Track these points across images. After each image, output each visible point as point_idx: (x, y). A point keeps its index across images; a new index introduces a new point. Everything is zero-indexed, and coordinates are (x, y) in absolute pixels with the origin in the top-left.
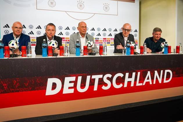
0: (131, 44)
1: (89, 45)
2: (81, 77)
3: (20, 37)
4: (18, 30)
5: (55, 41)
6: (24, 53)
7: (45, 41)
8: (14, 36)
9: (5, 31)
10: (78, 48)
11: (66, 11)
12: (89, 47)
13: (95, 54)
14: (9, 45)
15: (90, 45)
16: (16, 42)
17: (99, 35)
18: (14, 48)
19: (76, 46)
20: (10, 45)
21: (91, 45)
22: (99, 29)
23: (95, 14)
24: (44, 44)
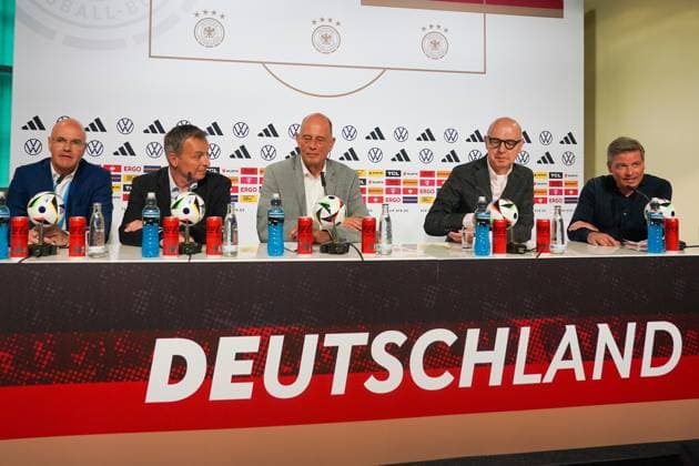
0: (499, 209)
1: (325, 214)
2: (282, 337)
3: (73, 174)
4: (67, 149)
5: (194, 197)
6: (77, 241)
7: (153, 200)
8: (53, 172)
9: (29, 143)
10: (275, 224)
11: (263, 63)
12: (325, 219)
13: (345, 250)
14: (29, 210)
15: (329, 211)
16: (54, 202)
17: (403, 156)
18: (46, 222)
19: (270, 219)
20: (33, 212)
21: (333, 213)
22: (401, 135)
23: (385, 69)
24: (149, 209)
